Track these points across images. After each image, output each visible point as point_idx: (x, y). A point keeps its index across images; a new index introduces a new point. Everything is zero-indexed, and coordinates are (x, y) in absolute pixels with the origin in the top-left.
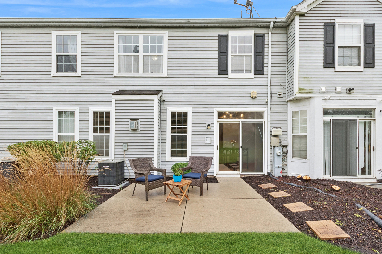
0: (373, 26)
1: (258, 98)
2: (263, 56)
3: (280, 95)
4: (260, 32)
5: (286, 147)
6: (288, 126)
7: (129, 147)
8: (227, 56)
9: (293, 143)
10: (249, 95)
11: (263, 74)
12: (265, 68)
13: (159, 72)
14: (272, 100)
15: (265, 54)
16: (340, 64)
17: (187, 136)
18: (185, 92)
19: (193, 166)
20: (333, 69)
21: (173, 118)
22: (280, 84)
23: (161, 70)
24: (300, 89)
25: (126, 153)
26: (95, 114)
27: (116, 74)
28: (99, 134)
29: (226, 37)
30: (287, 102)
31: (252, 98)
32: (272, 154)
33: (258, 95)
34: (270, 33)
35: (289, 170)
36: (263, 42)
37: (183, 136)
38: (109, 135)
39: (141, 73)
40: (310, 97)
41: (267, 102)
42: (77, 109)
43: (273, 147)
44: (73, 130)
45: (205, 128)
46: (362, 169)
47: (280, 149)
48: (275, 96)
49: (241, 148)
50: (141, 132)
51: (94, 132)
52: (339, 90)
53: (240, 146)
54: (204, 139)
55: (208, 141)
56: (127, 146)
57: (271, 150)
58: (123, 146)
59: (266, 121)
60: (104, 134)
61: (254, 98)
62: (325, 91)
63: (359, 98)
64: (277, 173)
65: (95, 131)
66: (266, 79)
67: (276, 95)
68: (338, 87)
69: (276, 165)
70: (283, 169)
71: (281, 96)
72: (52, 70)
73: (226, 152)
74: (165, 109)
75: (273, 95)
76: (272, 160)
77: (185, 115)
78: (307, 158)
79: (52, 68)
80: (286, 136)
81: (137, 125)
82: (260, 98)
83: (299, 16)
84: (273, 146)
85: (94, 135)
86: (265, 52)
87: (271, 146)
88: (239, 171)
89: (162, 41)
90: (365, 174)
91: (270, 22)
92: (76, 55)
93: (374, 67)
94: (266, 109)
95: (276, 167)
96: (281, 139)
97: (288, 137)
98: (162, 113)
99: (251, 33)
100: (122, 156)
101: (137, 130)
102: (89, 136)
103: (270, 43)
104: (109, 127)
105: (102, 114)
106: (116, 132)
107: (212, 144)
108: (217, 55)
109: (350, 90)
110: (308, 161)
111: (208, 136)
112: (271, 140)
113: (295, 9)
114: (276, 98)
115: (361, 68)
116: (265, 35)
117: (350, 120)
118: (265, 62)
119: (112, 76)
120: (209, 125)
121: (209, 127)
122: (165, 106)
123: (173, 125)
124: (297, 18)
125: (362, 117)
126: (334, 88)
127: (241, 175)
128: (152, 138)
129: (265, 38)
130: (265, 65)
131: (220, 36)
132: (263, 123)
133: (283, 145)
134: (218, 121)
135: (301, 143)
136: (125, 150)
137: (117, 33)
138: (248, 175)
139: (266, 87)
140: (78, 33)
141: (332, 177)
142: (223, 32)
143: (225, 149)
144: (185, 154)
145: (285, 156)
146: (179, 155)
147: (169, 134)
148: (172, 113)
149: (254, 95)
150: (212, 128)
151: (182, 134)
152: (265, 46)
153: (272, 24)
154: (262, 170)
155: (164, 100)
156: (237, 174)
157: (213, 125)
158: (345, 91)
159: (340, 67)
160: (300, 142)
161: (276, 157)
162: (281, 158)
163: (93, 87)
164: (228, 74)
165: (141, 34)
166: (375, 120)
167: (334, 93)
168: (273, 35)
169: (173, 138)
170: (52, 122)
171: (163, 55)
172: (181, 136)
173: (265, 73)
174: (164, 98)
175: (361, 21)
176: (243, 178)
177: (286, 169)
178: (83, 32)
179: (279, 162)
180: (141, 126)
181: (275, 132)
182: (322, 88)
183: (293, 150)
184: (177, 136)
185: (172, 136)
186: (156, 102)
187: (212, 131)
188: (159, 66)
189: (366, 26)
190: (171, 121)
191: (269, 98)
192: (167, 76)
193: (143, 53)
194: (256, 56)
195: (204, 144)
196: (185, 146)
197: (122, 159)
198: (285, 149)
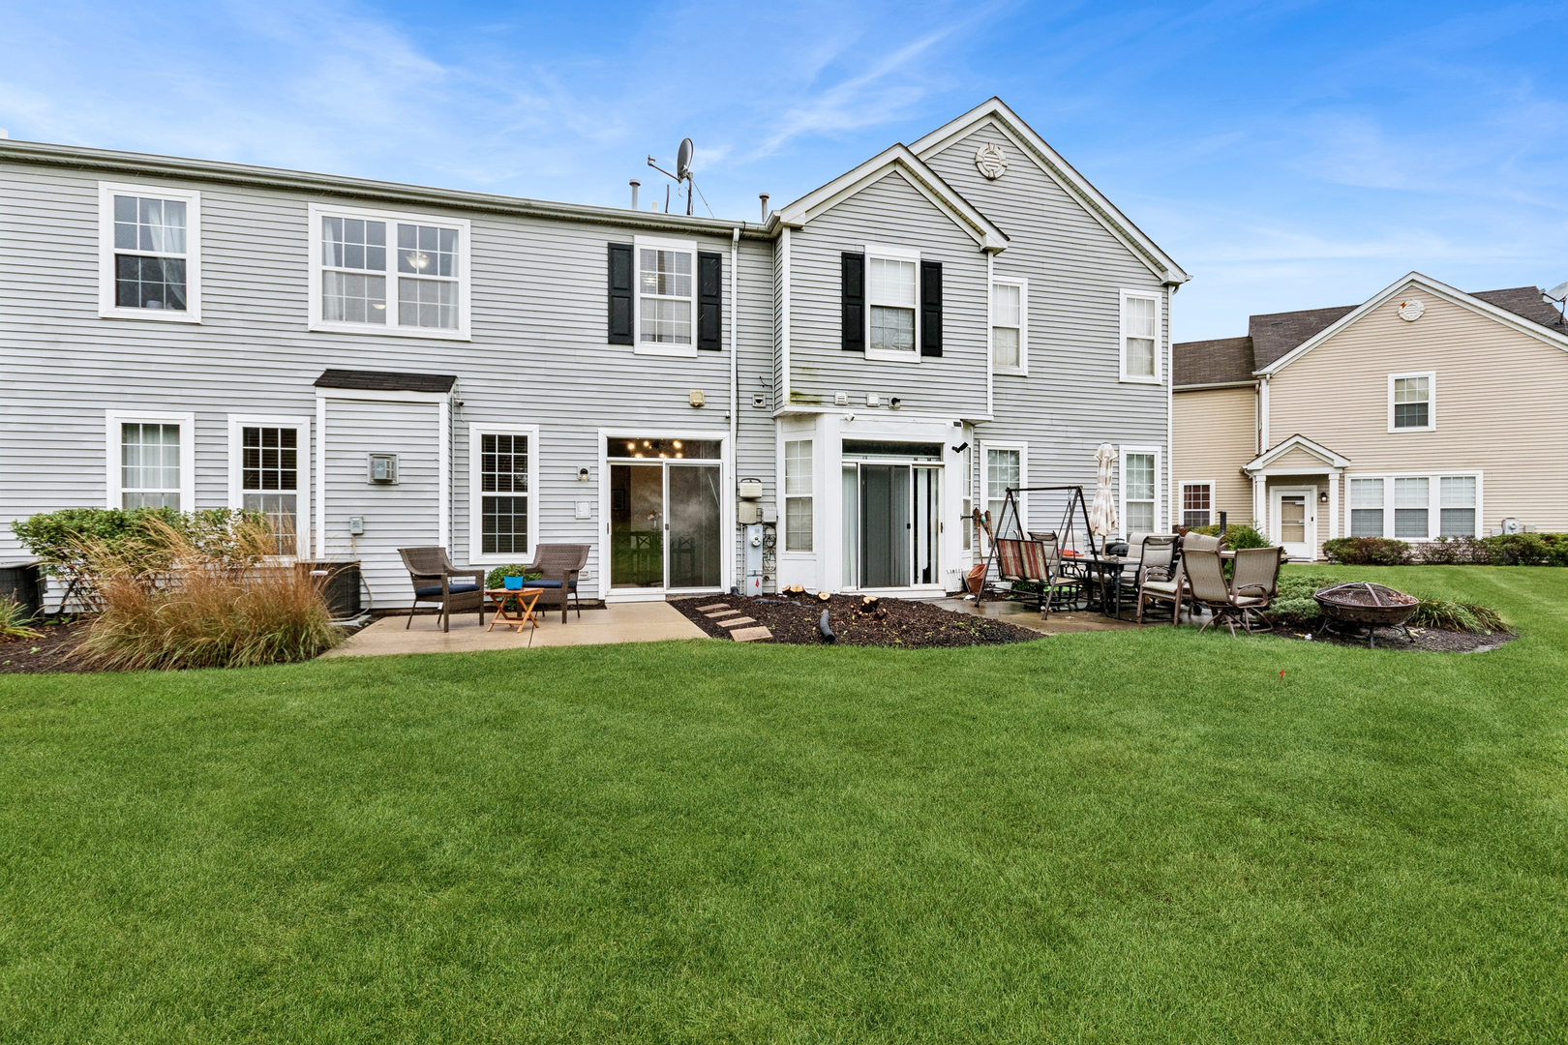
0: (938, 266)
1: (706, 406)
2: (719, 305)
3: (759, 401)
4: (712, 246)
5: (773, 525)
6: (778, 477)
7: (368, 527)
8: (630, 299)
9: (787, 517)
10: (686, 399)
11: (719, 349)
12: (724, 334)
13: (445, 325)
14: (741, 414)
15: (724, 301)
16: (877, 344)
17: (525, 499)
18: (519, 385)
19: (543, 567)
20: (860, 354)
21: (487, 451)
22: (757, 376)
23: (451, 321)
24: (794, 394)
25: (359, 542)
26: (250, 435)
27: (315, 321)
28: (261, 491)
29: (629, 250)
30: (775, 418)
31: (693, 405)
32: (742, 543)
33: (708, 400)
34: (734, 252)
35: (778, 581)
36: (719, 272)
37: (515, 498)
38: (295, 496)
39: (392, 325)
40: (817, 414)
41: (728, 418)
42: (191, 417)
43: (742, 527)
44: (175, 477)
45: (574, 478)
46: (924, 570)
47: (757, 531)
48: (748, 403)
49: (667, 529)
50: (401, 488)
51: (246, 486)
52: (873, 399)
53: (665, 523)
54: (571, 506)
55: (584, 510)
56: (361, 523)
57: (739, 533)
58: (352, 523)
59: (726, 462)
60: (279, 491)
61: (698, 407)
62: (846, 401)
63: (912, 420)
64: (752, 589)
65: (250, 481)
66: (726, 361)
67: (749, 401)
68: (870, 394)
69: (750, 570)
70: (766, 579)
71: (761, 404)
72: (101, 299)
73: (638, 545)
74: (464, 425)
75: (741, 401)
76: (742, 556)
77: (521, 442)
78: (811, 549)
79: (101, 291)
80: (772, 499)
81: (390, 470)
82: (712, 407)
83: (789, 230)
84: (744, 525)
85: (244, 495)
86: (724, 295)
87: (738, 523)
88: (662, 586)
89: (454, 241)
90: (930, 582)
91: (732, 229)
92: (184, 260)
93: (940, 355)
94: (727, 434)
95: (749, 573)
96: (760, 506)
97: (778, 503)
98: (457, 437)
99: (690, 247)
100: (349, 551)
101: (391, 481)
102: (231, 496)
103: (734, 276)
104: (295, 472)
105: (270, 434)
106: (330, 487)
107: (594, 519)
108: (606, 293)
109: (895, 401)
110: (814, 557)
111: (583, 498)
112: (737, 509)
113: (779, 218)
114: (750, 408)
115: (916, 356)
116: (724, 255)
117: (896, 466)
118: (724, 321)
119: (302, 328)
120: (584, 472)
121: (584, 476)
122: (463, 418)
123: (488, 470)
124: (786, 234)
125: (923, 460)
126: (863, 394)
127: (667, 595)
128: (433, 504)
129: (724, 262)
130: (724, 328)
131: (613, 248)
132: (719, 468)
133: (766, 521)
134: (608, 462)
135: (802, 516)
136: (355, 535)
137: (318, 210)
138: (684, 595)
139: (726, 381)
140: (192, 197)
141: (860, 590)
142: (621, 237)
143: (633, 534)
144: (521, 546)
145: (771, 547)
146: (505, 548)
147: (476, 494)
148: (484, 436)
149: (697, 401)
150: (593, 478)
151: (513, 494)
152: (724, 282)
153: (736, 233)
154: (718, 584)
155: (461, 404)
156: (658, 593)
157: (594, 471)
158: (886, 402)
159: (876, 350)
160: (801, 514)
161: (750, 550)
162: (760, 551)
163: (241, 355)
164: (632, 344)
165: (392, 219)
166: (943, 466)
167: (864, 406)
168: (742, 257)
169: (488, 504)
170: (100, 454)
171: (457, 282)
172: (509, 499)
173: (724, 347)
174: (462, 396)
175: (915, 256)
176: (672, 603)
177: (771, 577)
178: (207, 195)
179: (755, 561)
180: (403, 472)
181: (748, 489)
182: (839, 394)
183: (787, 534)
184: (500, 498)
185: (484, 498)
186: (444, 409)
187: (594, 485)
188: (445, 310)
189: (925, 265)
190: (483, 460)
191: (733, 408)
192: (469, 338)
193: (399, 271)
194: (701, 304)
195: (572, 520)
196: (522, 524)
197: (348, 557)
198: (770, 531)
